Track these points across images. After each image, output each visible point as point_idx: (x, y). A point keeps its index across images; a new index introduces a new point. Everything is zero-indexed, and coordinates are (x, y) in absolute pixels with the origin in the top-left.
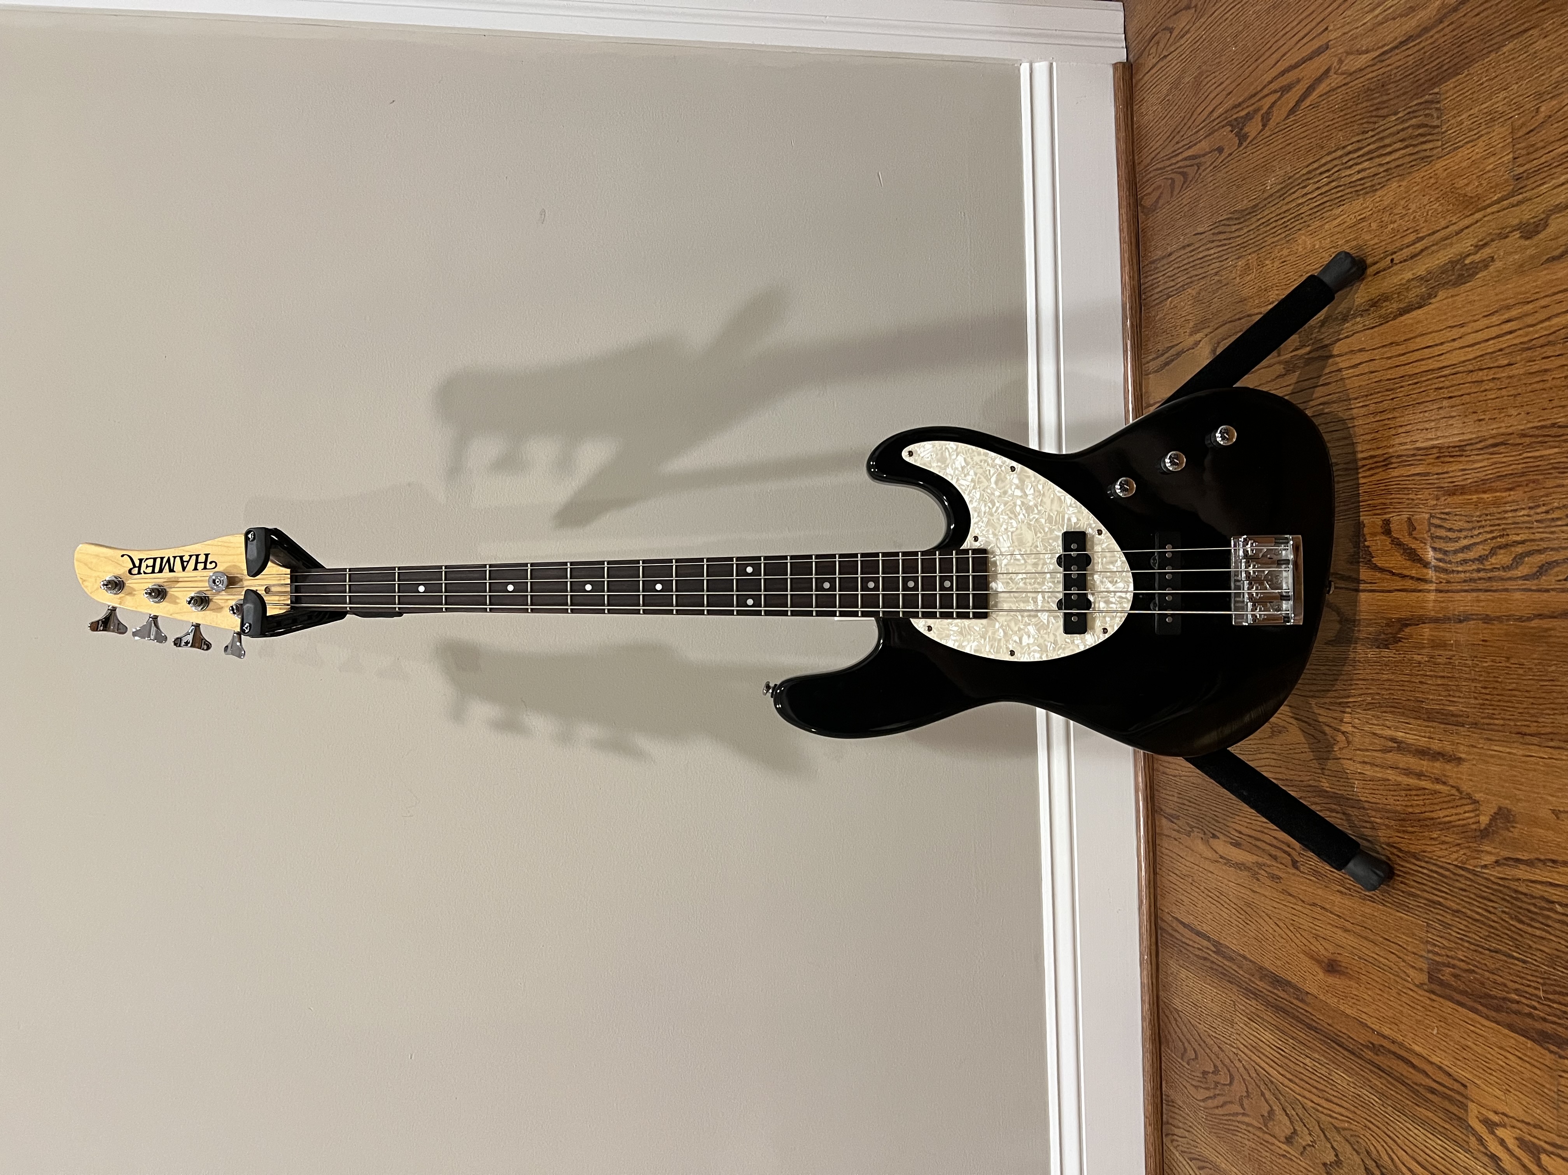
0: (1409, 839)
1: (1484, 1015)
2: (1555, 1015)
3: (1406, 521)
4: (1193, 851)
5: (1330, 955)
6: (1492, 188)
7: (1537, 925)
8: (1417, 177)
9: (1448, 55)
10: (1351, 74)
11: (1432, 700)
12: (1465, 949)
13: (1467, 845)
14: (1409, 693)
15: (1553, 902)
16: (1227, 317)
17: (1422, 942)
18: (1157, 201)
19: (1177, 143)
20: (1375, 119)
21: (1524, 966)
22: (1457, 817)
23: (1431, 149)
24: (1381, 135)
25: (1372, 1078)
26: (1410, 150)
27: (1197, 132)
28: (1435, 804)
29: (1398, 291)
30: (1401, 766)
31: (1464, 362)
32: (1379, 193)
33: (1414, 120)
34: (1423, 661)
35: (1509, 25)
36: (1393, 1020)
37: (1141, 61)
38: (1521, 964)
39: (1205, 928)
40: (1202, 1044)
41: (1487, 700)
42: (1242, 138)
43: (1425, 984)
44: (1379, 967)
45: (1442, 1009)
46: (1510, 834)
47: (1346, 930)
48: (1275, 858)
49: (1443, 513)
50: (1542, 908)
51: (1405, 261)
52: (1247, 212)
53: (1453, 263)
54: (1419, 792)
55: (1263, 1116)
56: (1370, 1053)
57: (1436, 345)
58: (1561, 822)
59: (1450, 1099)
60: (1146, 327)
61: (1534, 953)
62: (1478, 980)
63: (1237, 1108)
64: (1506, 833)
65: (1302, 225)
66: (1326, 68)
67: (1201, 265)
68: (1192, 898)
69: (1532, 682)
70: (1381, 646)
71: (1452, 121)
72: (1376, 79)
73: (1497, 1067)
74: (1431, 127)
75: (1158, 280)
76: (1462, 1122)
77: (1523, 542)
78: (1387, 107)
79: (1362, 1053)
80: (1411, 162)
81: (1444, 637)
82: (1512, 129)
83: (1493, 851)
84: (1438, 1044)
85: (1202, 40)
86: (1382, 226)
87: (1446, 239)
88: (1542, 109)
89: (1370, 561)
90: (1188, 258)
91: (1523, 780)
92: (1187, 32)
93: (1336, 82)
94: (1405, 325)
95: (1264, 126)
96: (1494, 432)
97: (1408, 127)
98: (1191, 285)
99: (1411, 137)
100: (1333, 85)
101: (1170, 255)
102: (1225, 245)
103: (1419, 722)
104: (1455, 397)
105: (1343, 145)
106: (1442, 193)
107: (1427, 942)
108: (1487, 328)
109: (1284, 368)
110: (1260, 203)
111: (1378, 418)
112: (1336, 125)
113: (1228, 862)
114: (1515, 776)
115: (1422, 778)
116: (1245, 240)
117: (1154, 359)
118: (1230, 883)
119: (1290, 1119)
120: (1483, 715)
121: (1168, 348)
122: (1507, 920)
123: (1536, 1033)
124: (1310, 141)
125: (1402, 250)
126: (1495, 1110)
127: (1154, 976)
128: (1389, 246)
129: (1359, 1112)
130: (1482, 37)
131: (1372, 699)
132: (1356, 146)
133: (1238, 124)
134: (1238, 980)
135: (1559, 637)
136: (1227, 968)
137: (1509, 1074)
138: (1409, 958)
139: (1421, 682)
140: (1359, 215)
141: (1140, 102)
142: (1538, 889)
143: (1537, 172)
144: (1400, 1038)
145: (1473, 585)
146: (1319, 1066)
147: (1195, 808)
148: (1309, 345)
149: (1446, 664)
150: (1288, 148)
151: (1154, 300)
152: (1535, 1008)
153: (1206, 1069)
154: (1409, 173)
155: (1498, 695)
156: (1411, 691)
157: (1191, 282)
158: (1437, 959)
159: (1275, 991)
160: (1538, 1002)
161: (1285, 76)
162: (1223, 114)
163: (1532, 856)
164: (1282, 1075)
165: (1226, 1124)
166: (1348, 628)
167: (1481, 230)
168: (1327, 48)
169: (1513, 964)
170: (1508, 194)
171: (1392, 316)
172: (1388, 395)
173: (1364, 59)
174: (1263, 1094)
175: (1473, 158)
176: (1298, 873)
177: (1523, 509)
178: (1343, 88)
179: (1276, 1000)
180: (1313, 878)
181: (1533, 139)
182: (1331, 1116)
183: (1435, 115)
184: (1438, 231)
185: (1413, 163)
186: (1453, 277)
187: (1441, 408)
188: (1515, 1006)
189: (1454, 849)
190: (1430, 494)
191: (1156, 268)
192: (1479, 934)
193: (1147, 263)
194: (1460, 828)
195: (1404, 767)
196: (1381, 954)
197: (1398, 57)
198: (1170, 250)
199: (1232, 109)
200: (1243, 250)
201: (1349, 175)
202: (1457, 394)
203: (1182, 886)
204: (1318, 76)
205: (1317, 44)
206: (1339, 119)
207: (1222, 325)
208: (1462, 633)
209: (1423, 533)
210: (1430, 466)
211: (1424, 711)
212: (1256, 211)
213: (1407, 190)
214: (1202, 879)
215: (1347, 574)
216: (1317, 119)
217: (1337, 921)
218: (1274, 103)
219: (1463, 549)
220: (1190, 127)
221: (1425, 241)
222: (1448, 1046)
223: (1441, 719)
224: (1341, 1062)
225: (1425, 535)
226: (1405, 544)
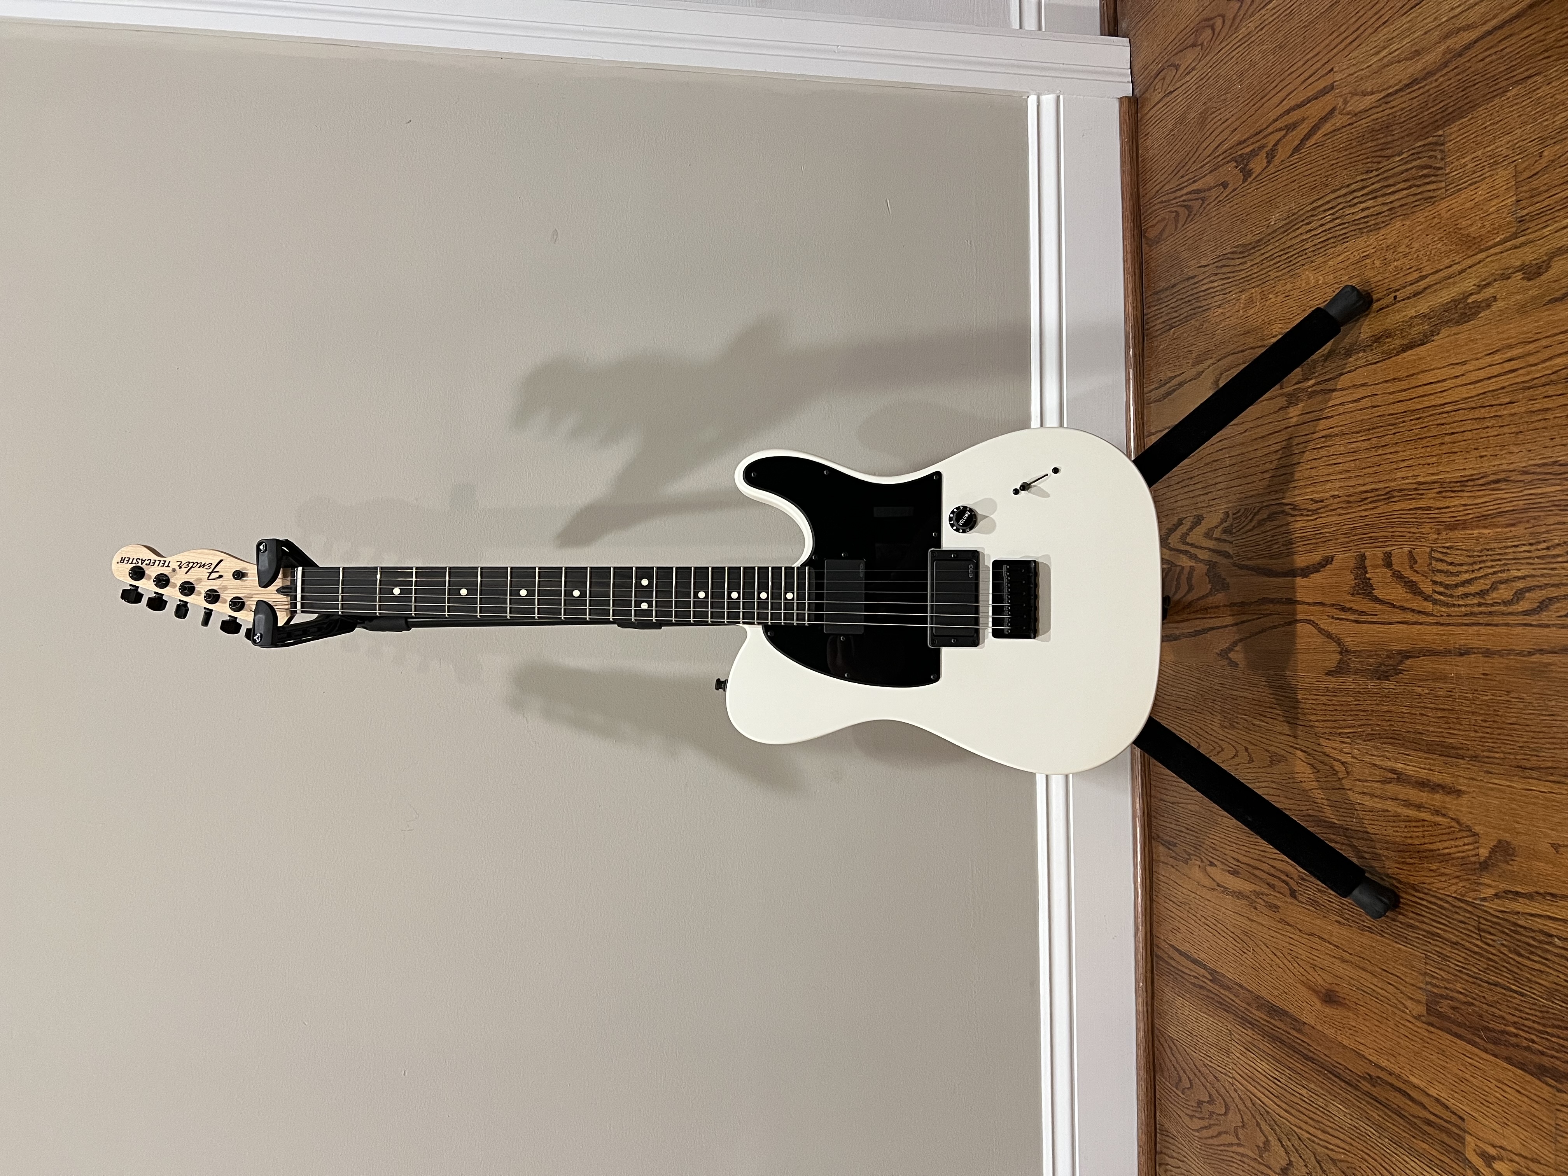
0: (1408, 871)
1: (1482, 1048)
2: (1553, 1049)
3: (1407, 555)
4: (1190, 878)
5: (1328, 986)
6: (1495, 229)
7: (1537, 958)
8: (1420, 216)
9: (1453, 98)
10: (1356, 115)
11: (1432, 732)
12: (1463, 982)
13: (1465, 877)
14: (1409, 725)
15: (1551, 936)
16: (1229, 350)
17: (1420, 974)
18: (1161, 233)
19: (1182, 177)
20: (1380, 159)
21: (1523, 999)
22: (1456, 849)
23: (1434, 190)
24: (1385, 175)
25: (1371, 1110)
26: (1414, 190)
27: (1202, 167)
28: (1435, 836)
29: (1400, 328)
30: (1400, 797)
31: (1466, 398)
32: (1383, 231)
33: (1418, 161)
34: (1424, 693)
35: (1514, 70)
36: (1390, 1052)
37: (1147, 95)
38: (1521, 998)
39: (1203, 956)
40: (1196, 1071)
41: (1488, 733)
42: (1247, 173)
43: (1423, 1016)
44: (1377, 998)
45: (1440, 1041)
46: (1510, 868)
47: (1344, 961)
48: (1272, 886)
49: (1443, 547)
50: (1540, 942)
51: (1409, 298)
52: (1250, 246)
53: (1455, 302)
54: (1418, 824)
55: (1258, 1147)
56: (1367, 1084)
57: (1439, 382)
58: (1561, 856)
59: (1448, 1133)
60: (1148, 357)
61: (1533, 986)
62: (1477, 1013)
63: (1231, 1138)
64: (1504, 866)
65: (1305, 261)
66: (1331, 108)
67: (1205, 297)
68: (1188, 925)
69: (1532, 716)
70: (1382, 678)
71: (1456, 163)
72: (1380, 120)
73: (1495, 1100)
74: (1435, 168)
75: (1161, 311)
76: (1459, 1154)
77: (1524, 578)
78: (1392, 148)
79: (1359, 1084)
80: (1416, 201)
81: (1444, 670)
82: (1516, 172)
83: (1493, 884)
84: (1436, 1077)
85: (1207, 77)
86: (1386, 263)
87: (1450, 278)
88: (1545, 153)
89: (1371, 593)
90: (1192, 289)
91: (1523, 814)
92: (1193, 69)
93: (1340, 122)
94: (1408, 361)
95: (1269, 162)
96: (1495, 468)
97: (1412, 168)
98: (1195, 316)
99: (1415, 179)
100: (1338, 125)
102: (1229, 278)
103: (1420, 754)
104: (1457, 433)
105: (1347, 184)
106: (1445, 233)
107: (1426, 973)
108: (1490, 366)
109: (1286, 401)
110: (1263, 238)
112: (1340, 164)
113: (1226, 890)
114: (1515, 810)
115: (1422, 809)
116: (1249, 273)
117: (1156, 389)
118: (1227, 911)
119: (1285, 1150)
120: (1483, 748)
121: (1170, 378)
122: (1506, 952)
123: (1534, 1066)
124: (1315, 179)
125: (1405, 287)
126: (1492, 1142)
127: (1149, 1003)
128: (1391, 283)
129: (1355, 1144)
130: (1486, 82)
131: (1372, 730)
132: (1360, 184)
133: (1243, 160)
134: (1234, 1008)
135: (1559, 672)
136: (1223, 997)
137: (1506, 1106)
138: (1407, 990)
139: (1421, 714)
140: (1363, 252)
141: (1146, 135)
142: (1537, 922)
143: (1540, 214)
144: (1397, 1071)
145: (1473, 619)
146: (1316, 1097)
147: (1193, 835)
148: (1311, 379)
149: (1446, 697)
150: (1293, 184)
151: (1157, 330)
152: (1533, 1042)
153: (1202, 1099)
154: (1413, 212)
155: (1498, 728)
156: (1412, 723)
157: (1195, 314)
158: (1436, 991)
159: (1272, 1021)
160: (1537, 1036)
161: (1291, 114)
162: (1228, 150)
163: (1532, 889)
164: (1278, 1106)
165: (1221, 1155)
166: (1349, 659)
167: (1484, 270)
168: (1333, 88)
169: (1511, 997)
170: (1510, 236)
171: (1395, 352)
172: (1390, 430)
173: (1368, 101)
174: (1258, 1125)
175: (1476, 200)
176: (1297, 902)
177: (1524, 545)
178: (1348, 128)
179: (1272, 1029)
180: (1311, 908)
181: (1535, 183)
182: (1327, 1148)
183: (1439, 157)
184: (1442, 270)
185: (1417, 203)
186: (1456, 315)
187: (1443, 443)
188: (1513, 1040)
189: (1453, 881)
190: (1431, 528)
191: (1159, 300)
192: (1477, 966)
193: (1150, 293)
194: (1459, 860)
195: (1404, 799)
196: (1379, 985)
197: (1403, 100)
198: (1173, 281)
199: (1237, 145)
200: (1246, 283)
201: (1353, 213)
202: (1458, 430)
203: (1177, 912)
204: (1324, 114)
205: (1321, 85)
206: (1344, 158)
207: (1225, 357)
208: (1462, 666)
209: (1424, 567)
210: (1432, 501)
211: (1425, 743)
212: (1260, 246)
213: (1411, 228)
214: (1198, 906)
215: (1348, 605)
216: (1322, 158)
217: (1335, 951)
218: (1279, 141)
219: (1463, 584)
220: (1194, 162)
221: (1427, 280)
222: (1448, 1080)
223: (1441, 751)
224: (1338, 1093)
225: (1426, 569)
226: (1406, 577)
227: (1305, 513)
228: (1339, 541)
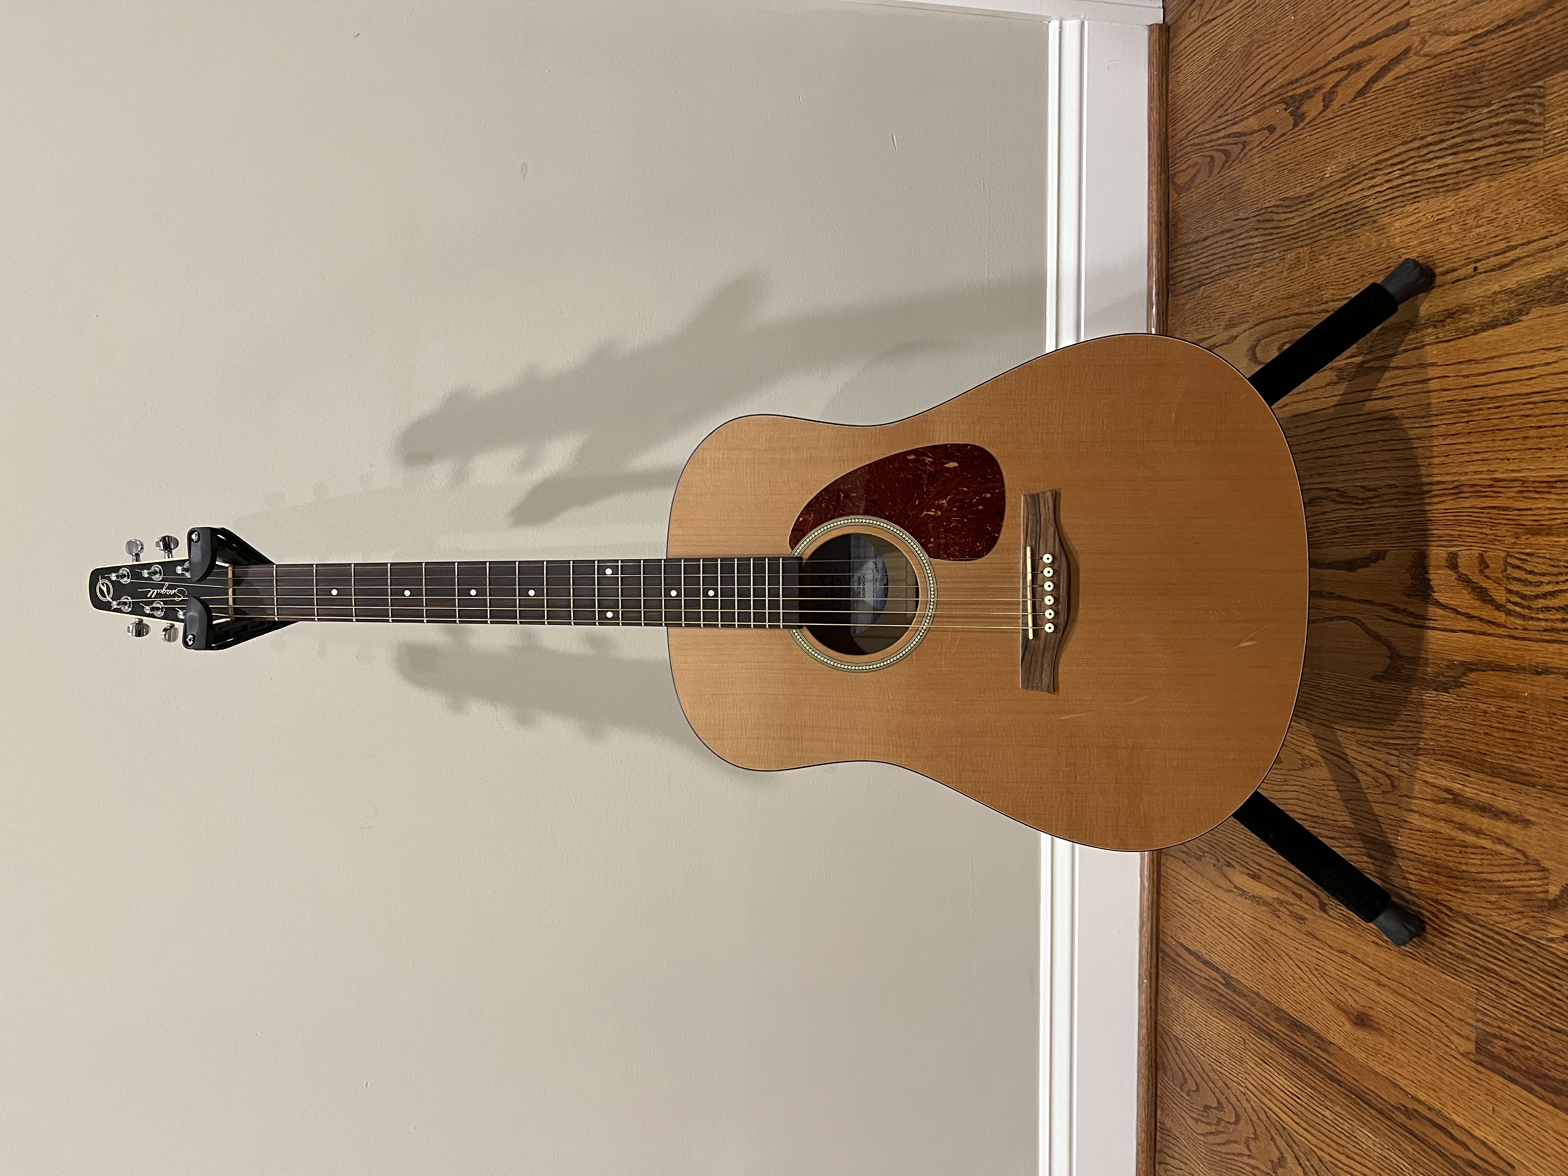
0: (1461, 899)
1: (1539, 1095)
3: (1477, 557)
4: (1203, 876)
5: (1361, 1009)
8: (1511, 178)
9: (1558, 44)
10: (1435, 57)
11: (1498, 754)
12: (1520, 1024)
13: (1531, 914)
14: (1471, 744)
16: (1269, 314)
17: (1470, 1009)
18: (1192, 180)
19: (1220, 117)
20: (1463, 109)
22: (1520, 883)
23: (1529, 149)
24: (1469, 128)
25: (1404, 1143)
26: (1504, 147)
27: (1244, 107)
28: (1495, 866)
29: (1481, 303)
30: (1456, 819)
31: (1559, 389)
32: (1462, 193)
33: (1511, 114)
34: (1489, 710)
36: (1430, 1086)
37: (1180, 23)
39: (1215, 959)
40: (1204, 1075)
42: (1298, 118)
43: (1470, 1053)
44: (1417, 1028)
45: (1491, 1083)
47: (1380, 984)
48: (1300, 897)
49: (1522, 553)
51: (1492, 270)
52: (1300, 200)
53: (1551, 279)
54: (1476, 851)
55: (1272, 1161)
56: (1401, 1116)
57: (1525, 368)
60: (1173, 316)
62: (1535, 1059)
63: (1242, 1149)
65: (1366, 220)
66: (1405, 47)
67: (1242, 254)
68: (1200, 925)
70: (1440, 688)
71: (1559, 119)
72: (1466, 65)
74: (1531, 123)
75: (1189, 265)
78: (1479, 97)
79: (1391, 1114)
80: (1505, 161)
81: (1517, 687)
83: (1562, 924)
84: (1482, 1118)
85: (1254, 6)
86: (1466, 229)
87: (1544, 251)
89: (1431, 595)
90: (1227, 244)
93: (1416, 64)
94: (1489, 342)
95: (1326, 107)
97: (1502, 123)
98: (1229, 274)
99: (1505, 134)
100: (1411, 67)
101: (1205, 239)
102: (1272, 234)
103: (1481, 776)
104: (1546, 427)
105: (1422, 135)
106: (1541, 199)
107: (1477, 1010)
110: (1316, 191)
111: (1449, 441)
112: (1413, 113)
113: (1243, 893)
115: (1481, 836)
116: (1296, 231)
118: (1245, 915)
119: (1303, 1168)
120: (1560, 778)
124: (1381, 128)
125: (1488, 258)
127: (1153, 1000)
128: (1472, 252)
131: (1425, 745)
132: (1437, 138)
133: (1294, 102)
134: (1249, 1016)
136: (1237, 1003)
138: (1454, 1024)
139: (1485, 733)
140: (1438, 215)
141: (1177, 69)
144: (1437, 1106)
145: (1555, 636)
146: (1341, 1120)
149: (1517, 718)
150: (1354, 133)
151: (1185, 287)
153: (1208, 1104)
154: (1502, 173)
156: (1474, 741)
157: (1229, 272)
158: (1488, 1030)
159: (1293, 1036)
161: (1354, 52)
162: (1276, 90)
164: (1297, 1123)
165: (1228, 1163)
166: (1402, 665)
168: (1408, 25)
171: (1472, 330)
172: (1463, 417)
173: (1452, 41)
174: (1273, 1139)
176: (1327, 917)
178: (1425, 71)
179: (1294, 1045)
180: (1341, 924)
184: (1535, 241)
185: (1506, 163)
186: (1551, 294)
187: (1527, 438)
189: (1515, 916)
190: (1508, 531)
191: (1187, 253)
192: (1538, 1009)
193: (1178, 245)
194: (1523, 895)
195: (1460, 822)
196: (1421, 1014)
197: (1494, 43)
198: (1204, 235)
199: (1288, 84)
200: (1293, 241)
201: (1428, 170)
202: (1547, 424)
203: (1189, 910)
204: (1395, 55)
205: (1393, 21)
206: (1419, 106)
207: (1262, 323)
208: (1539, 686)
209: (1497, 573)
210: (1511, 501)
211: (1488, 765)
212: (1311, 200)
213: (1498, 192)
214: (1211, 906)
215: (1401, 607)
216: (1391, 104)
217: (1369, 973)
218: (1340, 81)
219: (1545, 596)
220: (1235, 101)
221: (1517, 251)
222: (1496, 1123)
223: (1508, 776)
224: (1368, 1121)
225: (1500, 575)
226: (1474, 582)
227: (1355, 501)
228: (1393, 535)
